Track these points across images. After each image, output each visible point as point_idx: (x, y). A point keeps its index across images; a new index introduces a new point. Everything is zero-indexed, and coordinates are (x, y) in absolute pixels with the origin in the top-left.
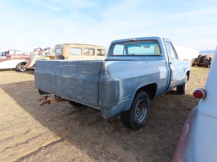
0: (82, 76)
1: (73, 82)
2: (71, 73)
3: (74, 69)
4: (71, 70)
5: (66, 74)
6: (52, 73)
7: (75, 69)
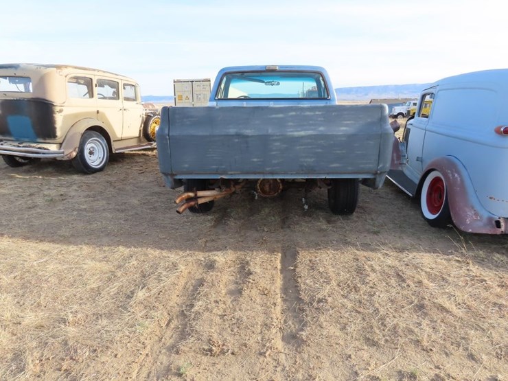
0: (344, 128)
1: (322, 142)
2: (313, 127)
3: (319, 119)
4: (311, 122)
5: (299, 129)
6: (248, 132)
7: (322, 119)
